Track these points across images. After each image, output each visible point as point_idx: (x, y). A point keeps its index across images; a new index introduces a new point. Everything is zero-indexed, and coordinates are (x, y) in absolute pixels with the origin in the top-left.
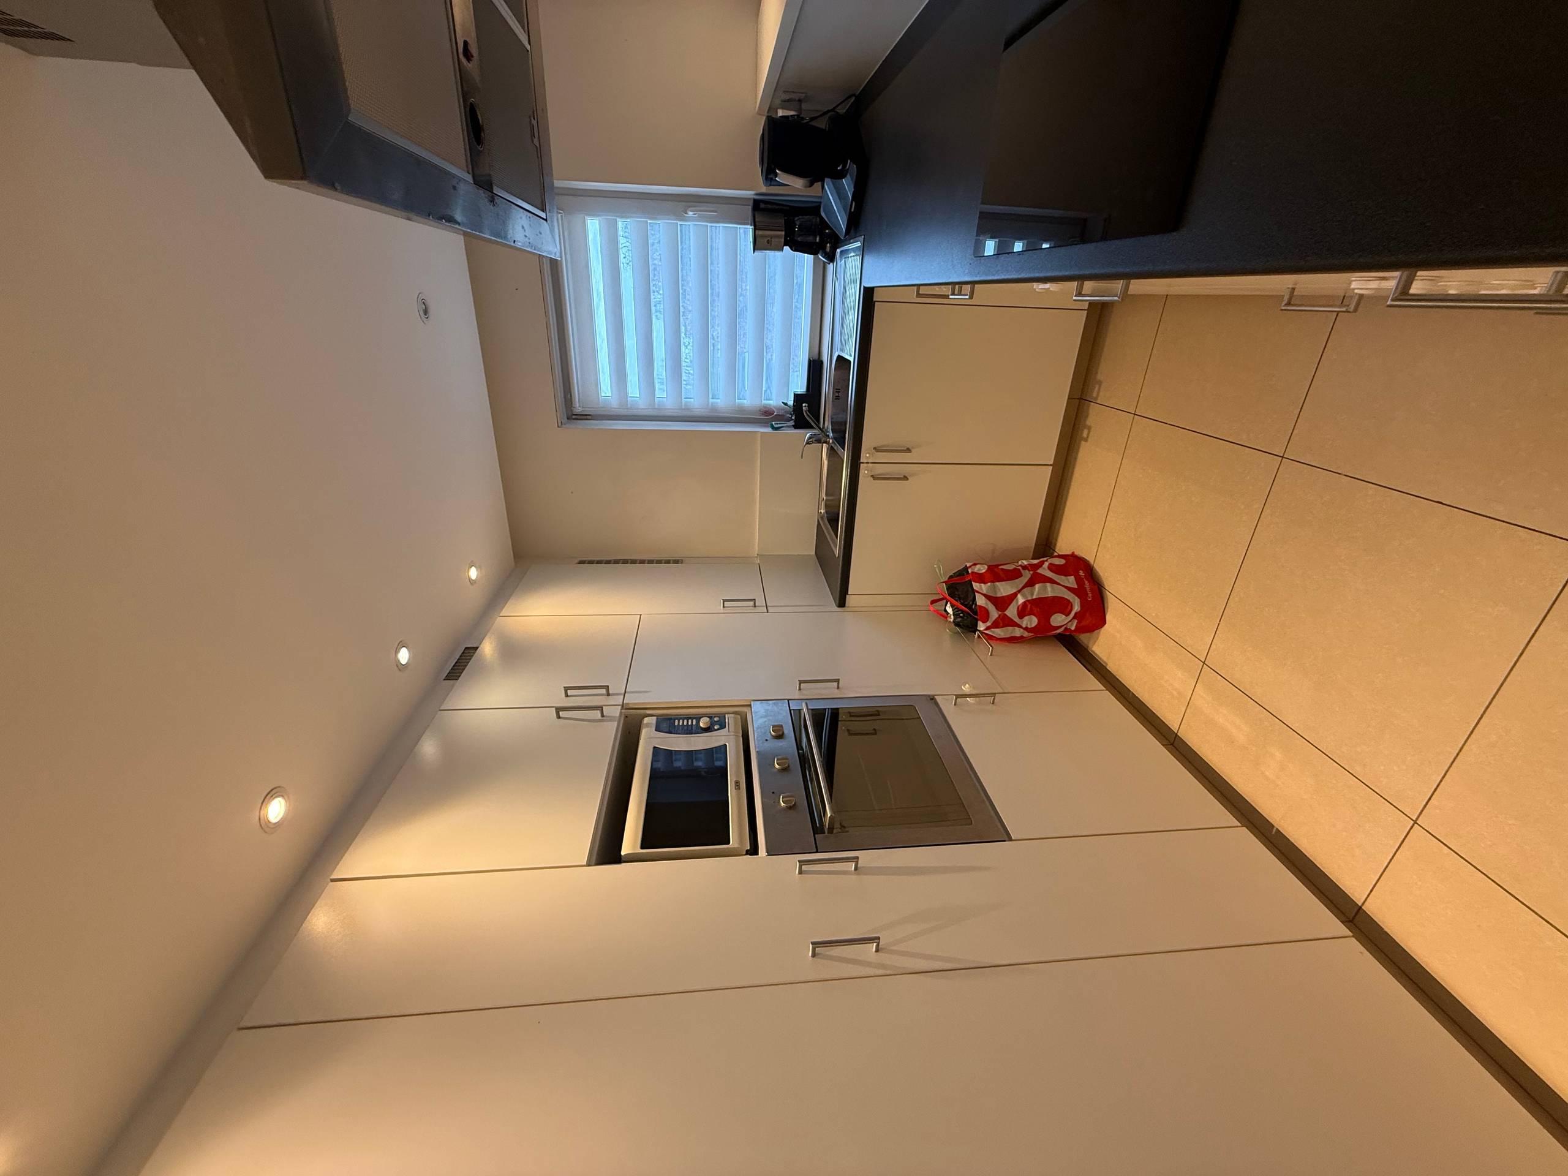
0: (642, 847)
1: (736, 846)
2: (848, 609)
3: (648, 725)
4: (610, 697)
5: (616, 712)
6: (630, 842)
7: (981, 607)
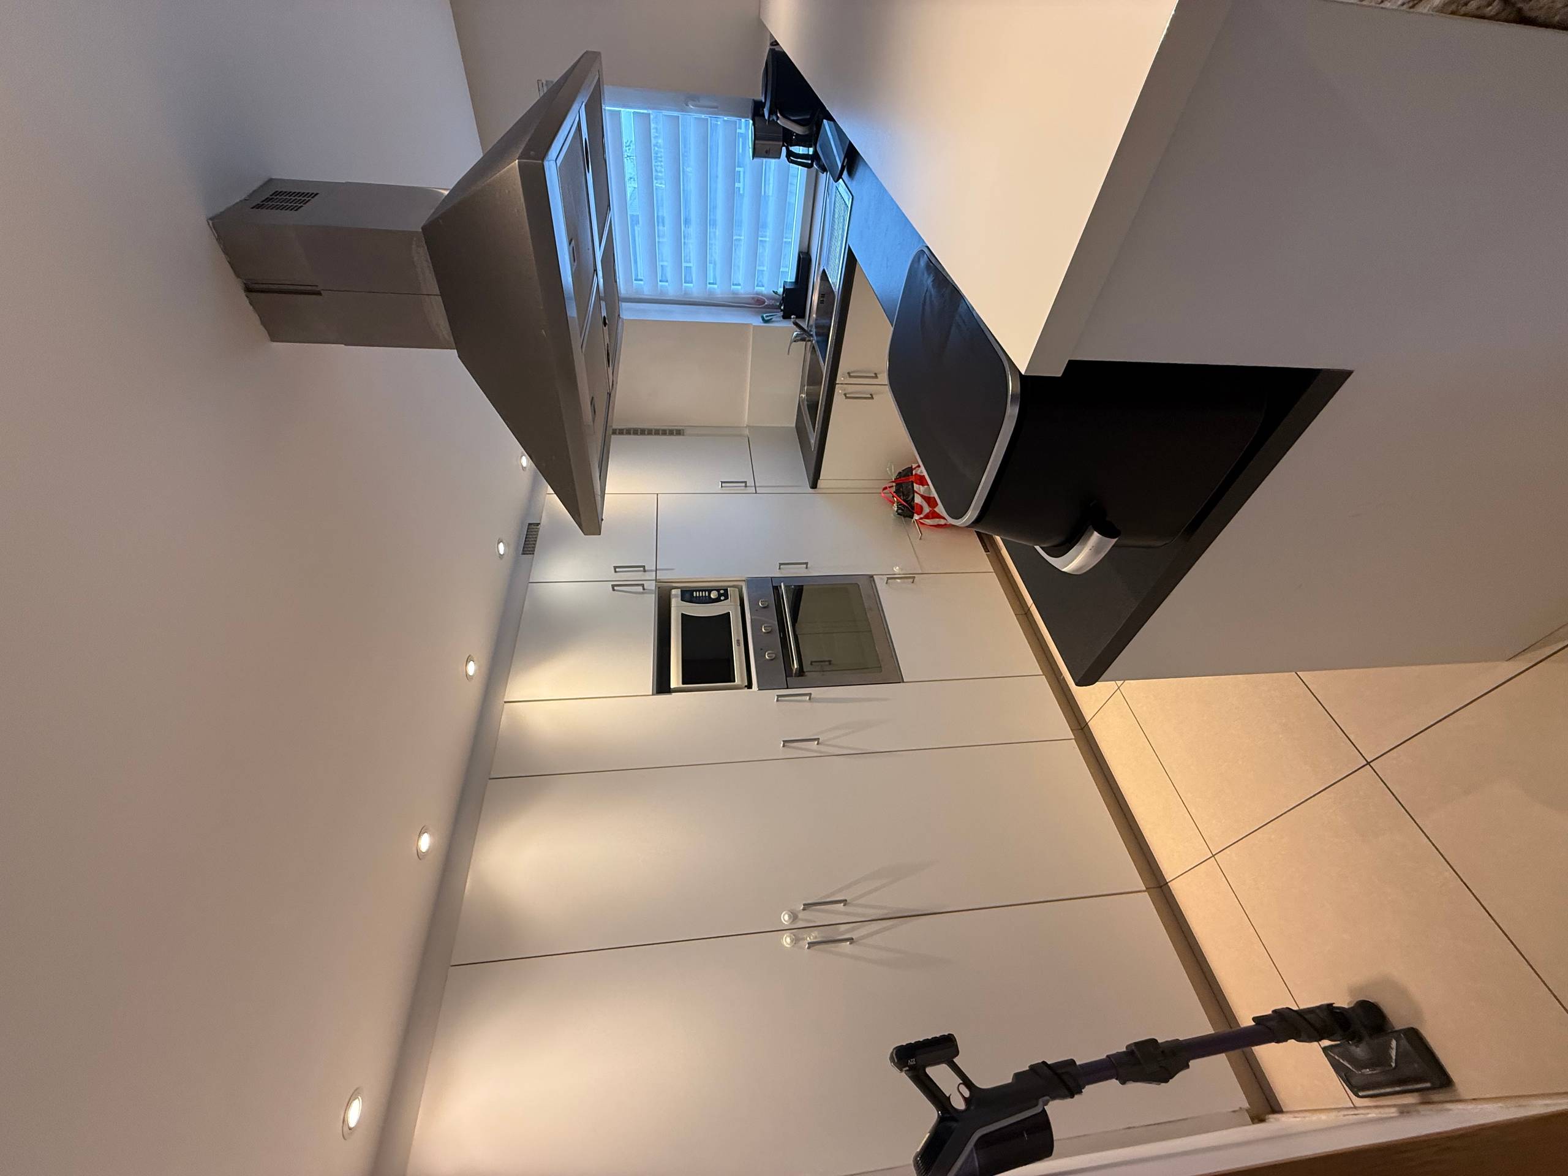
0: (683, 683)
1: (740, 683)
2: (820, 491)
3: (676, 596)
4: (647, 573)
5: (651, 586)
6: (675, 680)
7: (917, 504)
